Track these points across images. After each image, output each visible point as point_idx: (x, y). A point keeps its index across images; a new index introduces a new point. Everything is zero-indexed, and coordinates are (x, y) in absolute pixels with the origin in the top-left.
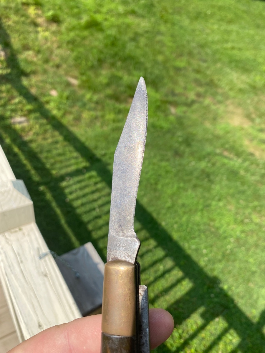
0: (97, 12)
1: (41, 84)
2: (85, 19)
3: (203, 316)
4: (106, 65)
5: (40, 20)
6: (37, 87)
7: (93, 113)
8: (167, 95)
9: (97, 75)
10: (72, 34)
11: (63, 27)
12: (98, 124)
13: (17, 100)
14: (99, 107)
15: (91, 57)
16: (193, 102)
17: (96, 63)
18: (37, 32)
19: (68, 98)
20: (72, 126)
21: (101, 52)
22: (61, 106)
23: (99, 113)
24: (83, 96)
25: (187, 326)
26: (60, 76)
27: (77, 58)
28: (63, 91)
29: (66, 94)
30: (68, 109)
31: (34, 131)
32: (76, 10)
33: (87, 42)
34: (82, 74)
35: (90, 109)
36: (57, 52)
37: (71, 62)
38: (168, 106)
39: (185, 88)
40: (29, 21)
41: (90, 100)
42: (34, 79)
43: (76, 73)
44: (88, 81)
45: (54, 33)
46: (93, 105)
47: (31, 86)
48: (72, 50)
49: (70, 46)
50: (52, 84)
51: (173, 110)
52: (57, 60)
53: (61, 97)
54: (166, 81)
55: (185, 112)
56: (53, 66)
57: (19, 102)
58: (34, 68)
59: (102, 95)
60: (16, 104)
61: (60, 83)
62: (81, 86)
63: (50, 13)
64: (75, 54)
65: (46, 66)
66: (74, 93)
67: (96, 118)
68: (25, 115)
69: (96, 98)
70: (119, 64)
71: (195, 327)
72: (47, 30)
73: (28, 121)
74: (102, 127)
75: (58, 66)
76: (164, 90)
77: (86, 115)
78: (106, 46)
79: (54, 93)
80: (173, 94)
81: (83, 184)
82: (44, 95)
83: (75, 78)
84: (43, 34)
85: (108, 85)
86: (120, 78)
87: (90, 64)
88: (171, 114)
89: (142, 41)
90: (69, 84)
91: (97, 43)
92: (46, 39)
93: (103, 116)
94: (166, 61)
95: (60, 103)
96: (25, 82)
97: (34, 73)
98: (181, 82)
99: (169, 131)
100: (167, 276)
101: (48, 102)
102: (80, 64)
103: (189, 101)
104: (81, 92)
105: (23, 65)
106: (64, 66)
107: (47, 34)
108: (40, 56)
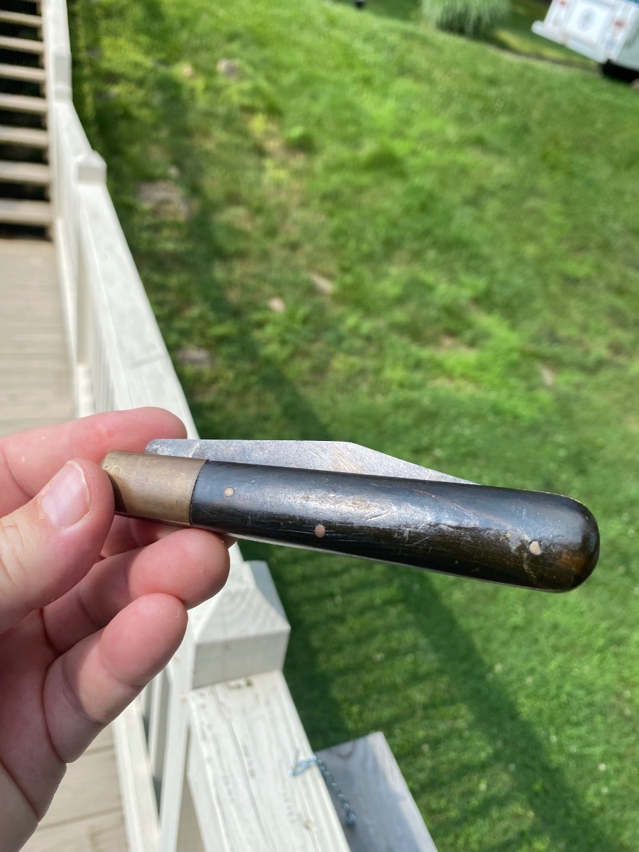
0: (398, 134)
1: (252, 283)
2: (369, 148)
4: (402, 255)
5: (272, 145)
6: (244, 288)
7: (354, 360)
8: (536, 339)
9: (379, 277)
10: (336, 180)
11: (318, 164)
12: (365, 388)
13: (194, 312)
14: (373, 350)
15: (370, 235)
16: (601, 364)
17: (378, 248)
18: (261, 169)
19: (306, 321)
20: (306, 384)
21: (394, 224)
22: (288, 336)
23: (370, 363)
24: (341, 319)
26: (296, 269)
27: (338, 234)
28: (298, 303)
29: (303, 311)
30: (303, 345)
31: (222, 384)
32: (351, 129)
33: (366, 199)
34: (345, 270)
35: (350, 352)
36: (298, 215)
37: (325, 240)
38: (538, 366)
39: (585, 328)
40: (248, 144)
41: (355, 331)
42: (239, 270)
43: (332, 267)
44: (355, 287)
45: (297, 174)
46: (358, 343)
47: (231, 284)
48: (331, 214)
49: (328, 205)
50: (276, 284)
51: (548, 376)
52: (295, 234)
53: (291, 316)
54: (538, 304)
55: (578, 386)
56: (284, 246)
57: (201, 317)
58: (242, 245)
59: (381, 323)
60: (192, 320)
61: (295, 285)
62: (339, 298)
63: (296, 132)
64: (334, 223)
65: (269, 244)
66: (320, 310)
67: (362, 372)
68: (207, 347)
69: (367, 327)
70: (431, 254)
72: (283, 165)
73: (212, 359)
74: (371, 394)
75: (294, 247)
76: (531, 327)
77: (340, 364)
78: (407, 210)
79: (277, 305)
80: (554, 339)
82: (256, 307)
83: (329, 276)
84: (273, 173)
85: (400, 300)
86: (430, 288)
87: (365, 248)
88: (543, 385)
89: (493, 207)
90: (312, 290)
91: (387, 204)
92: (278, 185)
93: (378, 371)
94: (543, 259)
95: (288, 330)
96: (219, 273)
97: (241, 255)
98: (576, 310)
99: (534, 428)
100: (494, 812)
101: (260, 325)
102: (344, 246)
103: (591, 359)
104: (335, 311)
105: (221, 237)
106: (308, 247)
107: (282, 174)
108: (260, 221)
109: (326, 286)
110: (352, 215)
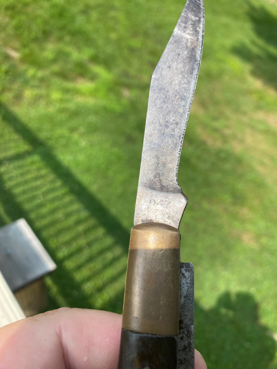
9: (42, 49)
14: (44, 85)
15: (35, 28)
17: (40, 35)
19: (7, 73)
20: (12, 104)
21: (46, 22)
23: (44, 92)
27: (18, 28)
29: (4, 67)
30: (8, 85)
33: (30, 10)
34: (25, 46)
35: (33, 87)
37: (10, 31)
41: (34, 77)
43: (17, 44)
44: (30, 55)
46: (36, 83)
48: (12, 17)
49: (9, 13)
51: (126, 93)
54: (119, 62)
59: (47, 72)
64: (14, 22)
66: (14, 67)
67: (41, 97)
69: (40, 74)
70: (67, 38)
77: (28, 93)
78: (52, 16)
80: (126, 74)
83: (16, 49)
85: (55, 61)
86: (69, 55)
87: (33, 34)
89: (94, 15)
91: (41, 12)
102: (22, 34)
104: (22, 67)
109: (15, 55)
110: (23, 18)
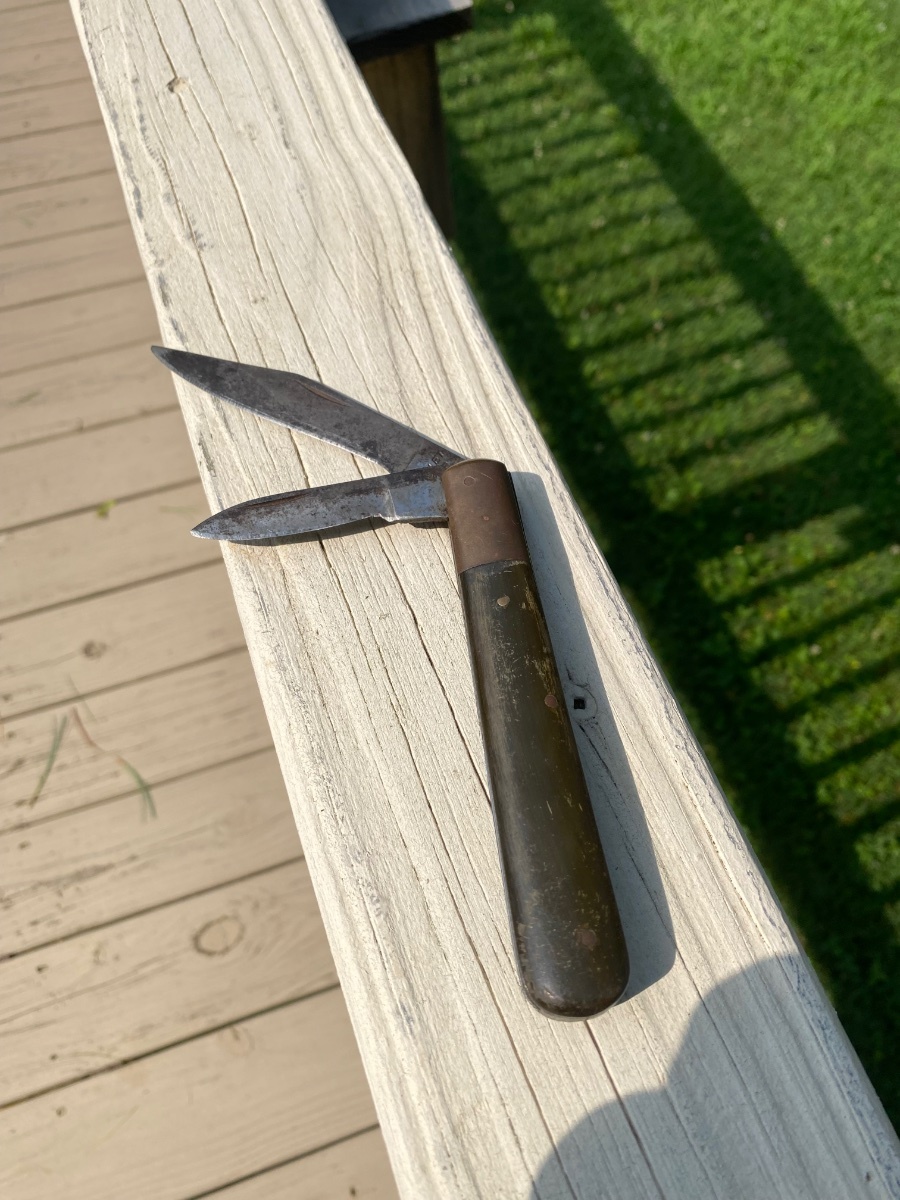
3: (848, 531)
25: (783, 548)
71: (809, 556)
81: (500, 60)
100: (751, 397)
